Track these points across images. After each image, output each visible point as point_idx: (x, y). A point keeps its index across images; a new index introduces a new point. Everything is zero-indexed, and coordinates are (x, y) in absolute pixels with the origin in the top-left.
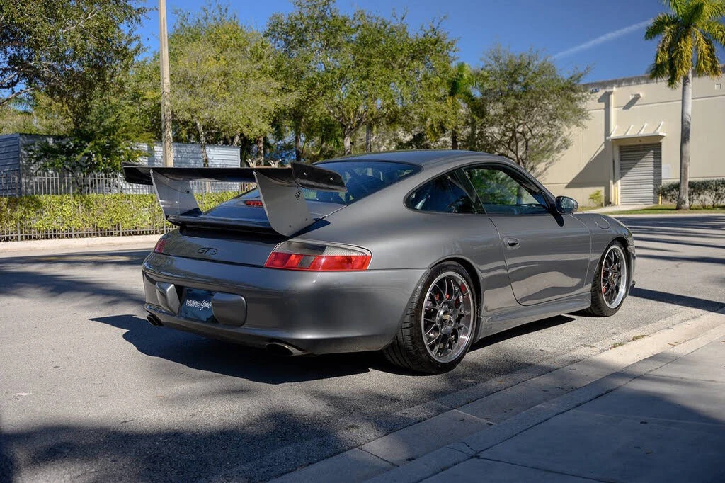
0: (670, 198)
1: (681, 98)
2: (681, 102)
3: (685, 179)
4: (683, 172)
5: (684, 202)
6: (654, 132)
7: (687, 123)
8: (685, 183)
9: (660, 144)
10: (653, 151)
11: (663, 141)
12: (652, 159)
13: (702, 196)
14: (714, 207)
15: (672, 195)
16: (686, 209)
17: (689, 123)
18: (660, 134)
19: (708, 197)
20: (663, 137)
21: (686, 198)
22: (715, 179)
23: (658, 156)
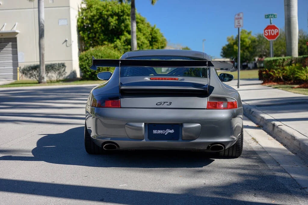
0: (29, 75)
1: (37, 6)
2: (37, 9)
3: (43, 63)
4: (41, 58)
5: (43, 78)
6: (11, 30)
7: (42, 25)
8: (43, 65)
9: (16, 38)
10: (11, 43)
11: (18, 36)
12: (11, 49)
13: (49, 74)
14: (58, 81)
15: (31, 74)
16: (44, 83)
17: (43, 24)
18: (17, 31)
19: (53, 75)
20: (17, 33)
21: (44, 75)
22: (57, 62)
23: (15, 47)
